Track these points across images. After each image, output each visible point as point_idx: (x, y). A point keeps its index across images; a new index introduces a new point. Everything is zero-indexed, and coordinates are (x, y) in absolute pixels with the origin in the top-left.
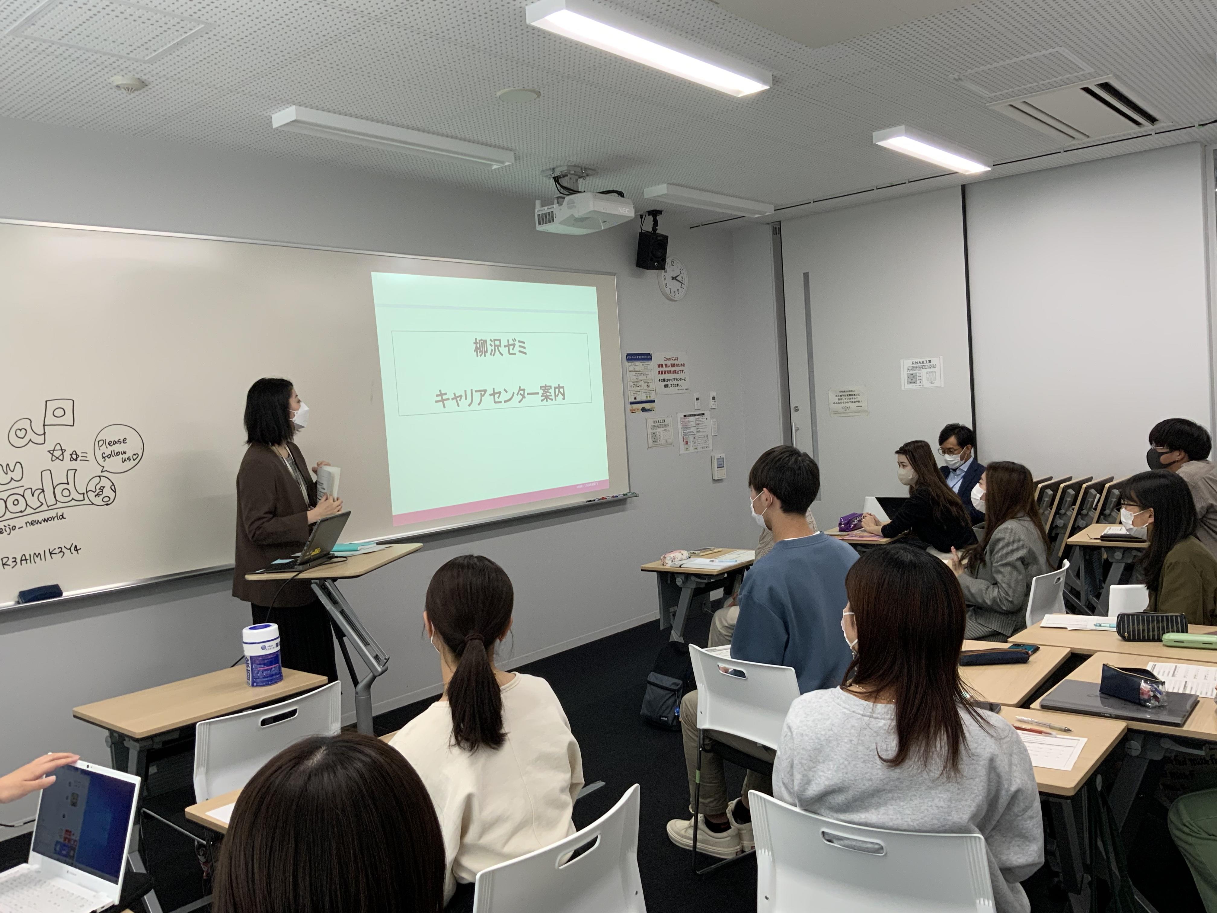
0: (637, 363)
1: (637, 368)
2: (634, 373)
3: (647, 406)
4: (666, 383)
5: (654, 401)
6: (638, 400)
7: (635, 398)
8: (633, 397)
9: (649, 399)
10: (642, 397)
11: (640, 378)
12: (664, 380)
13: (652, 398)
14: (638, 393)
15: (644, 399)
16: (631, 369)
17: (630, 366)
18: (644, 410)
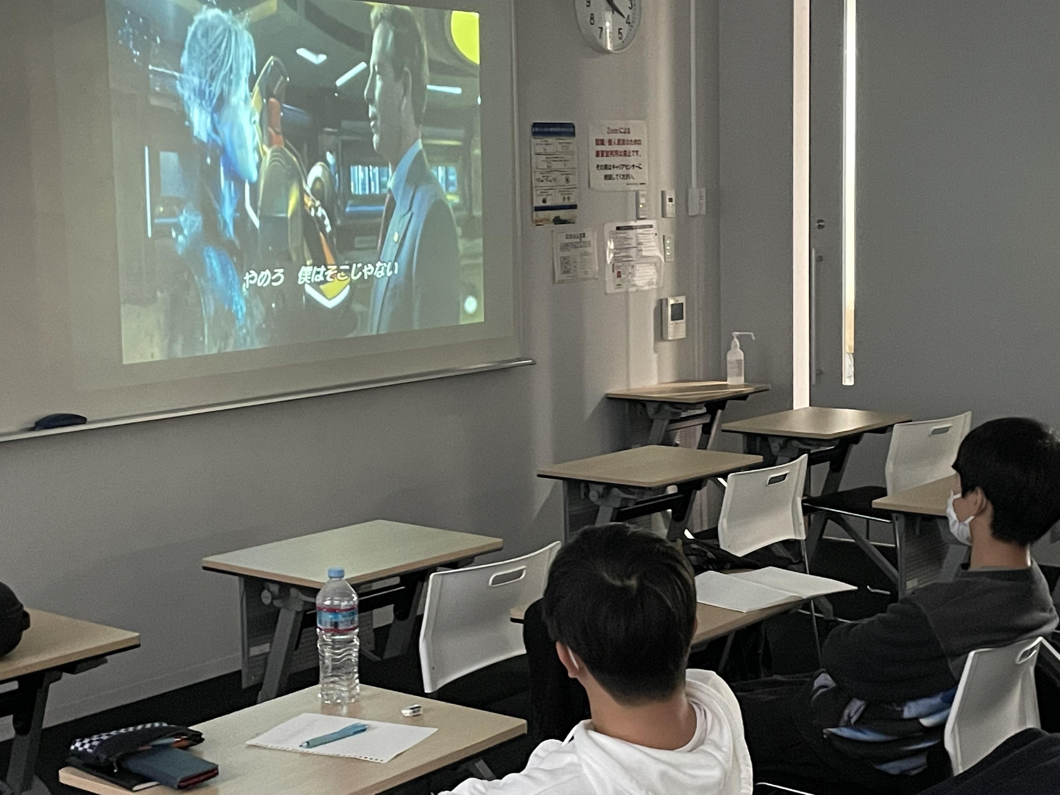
0: (550, 140)
1: (550, 149)
2: (543, 157)
3: (562, 214)
4: (608, 172)
5: (574, 207)
6: (548, 204)
7: (544, 201)
8: (541, 199)
9: (567, 203)
10: (555, 199)
11: (555, 165)
12: (606, 167)
13: (572, 202)
14: (550, 192)
15: (559, 201)
16: (540, 149)
17: (538, 144)
18: (558, 221)
